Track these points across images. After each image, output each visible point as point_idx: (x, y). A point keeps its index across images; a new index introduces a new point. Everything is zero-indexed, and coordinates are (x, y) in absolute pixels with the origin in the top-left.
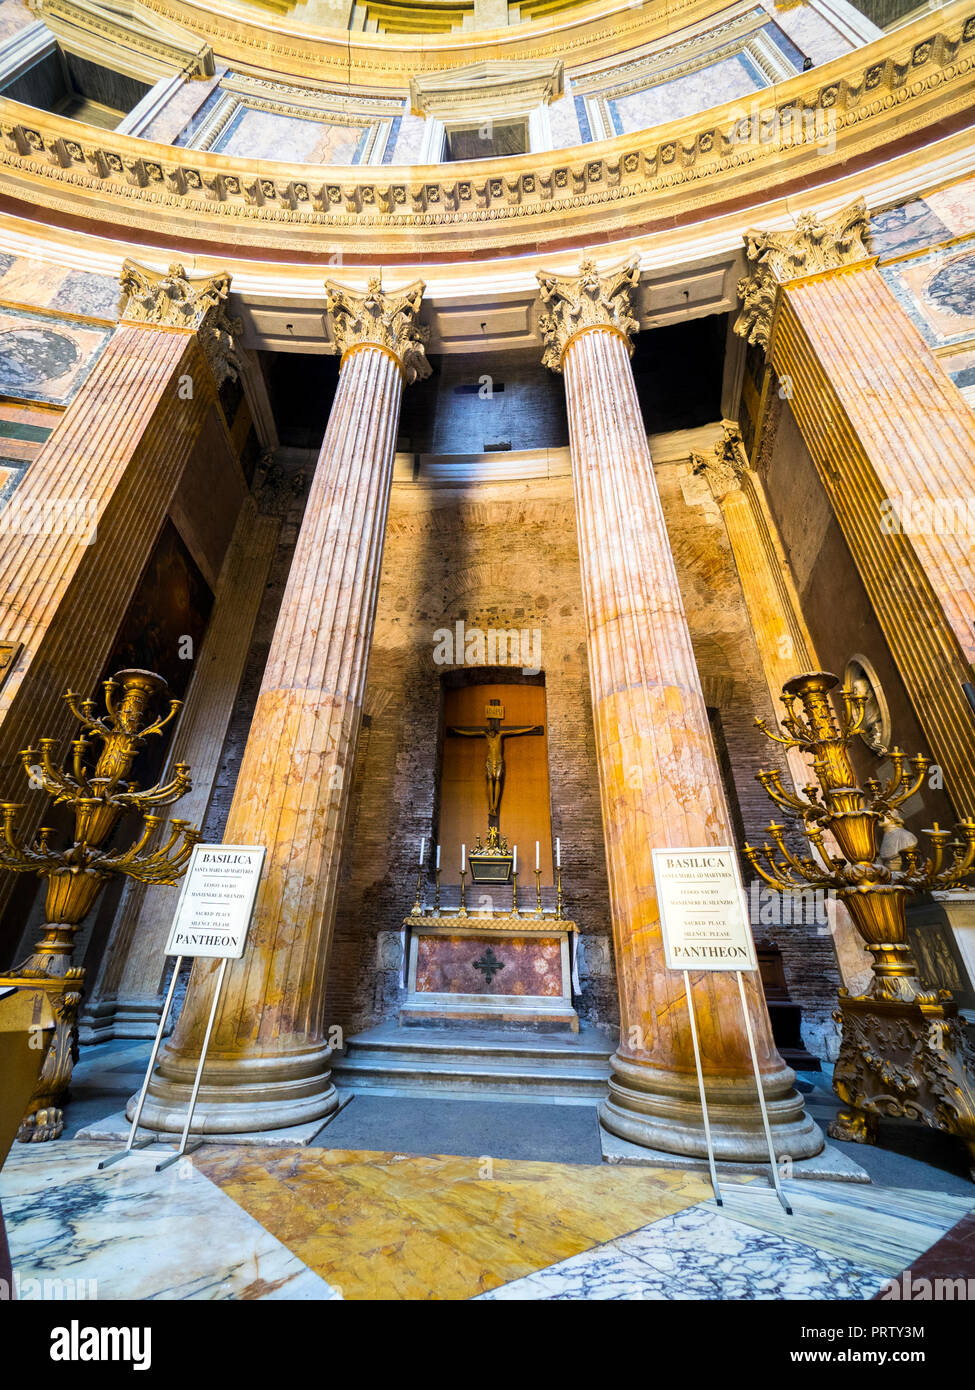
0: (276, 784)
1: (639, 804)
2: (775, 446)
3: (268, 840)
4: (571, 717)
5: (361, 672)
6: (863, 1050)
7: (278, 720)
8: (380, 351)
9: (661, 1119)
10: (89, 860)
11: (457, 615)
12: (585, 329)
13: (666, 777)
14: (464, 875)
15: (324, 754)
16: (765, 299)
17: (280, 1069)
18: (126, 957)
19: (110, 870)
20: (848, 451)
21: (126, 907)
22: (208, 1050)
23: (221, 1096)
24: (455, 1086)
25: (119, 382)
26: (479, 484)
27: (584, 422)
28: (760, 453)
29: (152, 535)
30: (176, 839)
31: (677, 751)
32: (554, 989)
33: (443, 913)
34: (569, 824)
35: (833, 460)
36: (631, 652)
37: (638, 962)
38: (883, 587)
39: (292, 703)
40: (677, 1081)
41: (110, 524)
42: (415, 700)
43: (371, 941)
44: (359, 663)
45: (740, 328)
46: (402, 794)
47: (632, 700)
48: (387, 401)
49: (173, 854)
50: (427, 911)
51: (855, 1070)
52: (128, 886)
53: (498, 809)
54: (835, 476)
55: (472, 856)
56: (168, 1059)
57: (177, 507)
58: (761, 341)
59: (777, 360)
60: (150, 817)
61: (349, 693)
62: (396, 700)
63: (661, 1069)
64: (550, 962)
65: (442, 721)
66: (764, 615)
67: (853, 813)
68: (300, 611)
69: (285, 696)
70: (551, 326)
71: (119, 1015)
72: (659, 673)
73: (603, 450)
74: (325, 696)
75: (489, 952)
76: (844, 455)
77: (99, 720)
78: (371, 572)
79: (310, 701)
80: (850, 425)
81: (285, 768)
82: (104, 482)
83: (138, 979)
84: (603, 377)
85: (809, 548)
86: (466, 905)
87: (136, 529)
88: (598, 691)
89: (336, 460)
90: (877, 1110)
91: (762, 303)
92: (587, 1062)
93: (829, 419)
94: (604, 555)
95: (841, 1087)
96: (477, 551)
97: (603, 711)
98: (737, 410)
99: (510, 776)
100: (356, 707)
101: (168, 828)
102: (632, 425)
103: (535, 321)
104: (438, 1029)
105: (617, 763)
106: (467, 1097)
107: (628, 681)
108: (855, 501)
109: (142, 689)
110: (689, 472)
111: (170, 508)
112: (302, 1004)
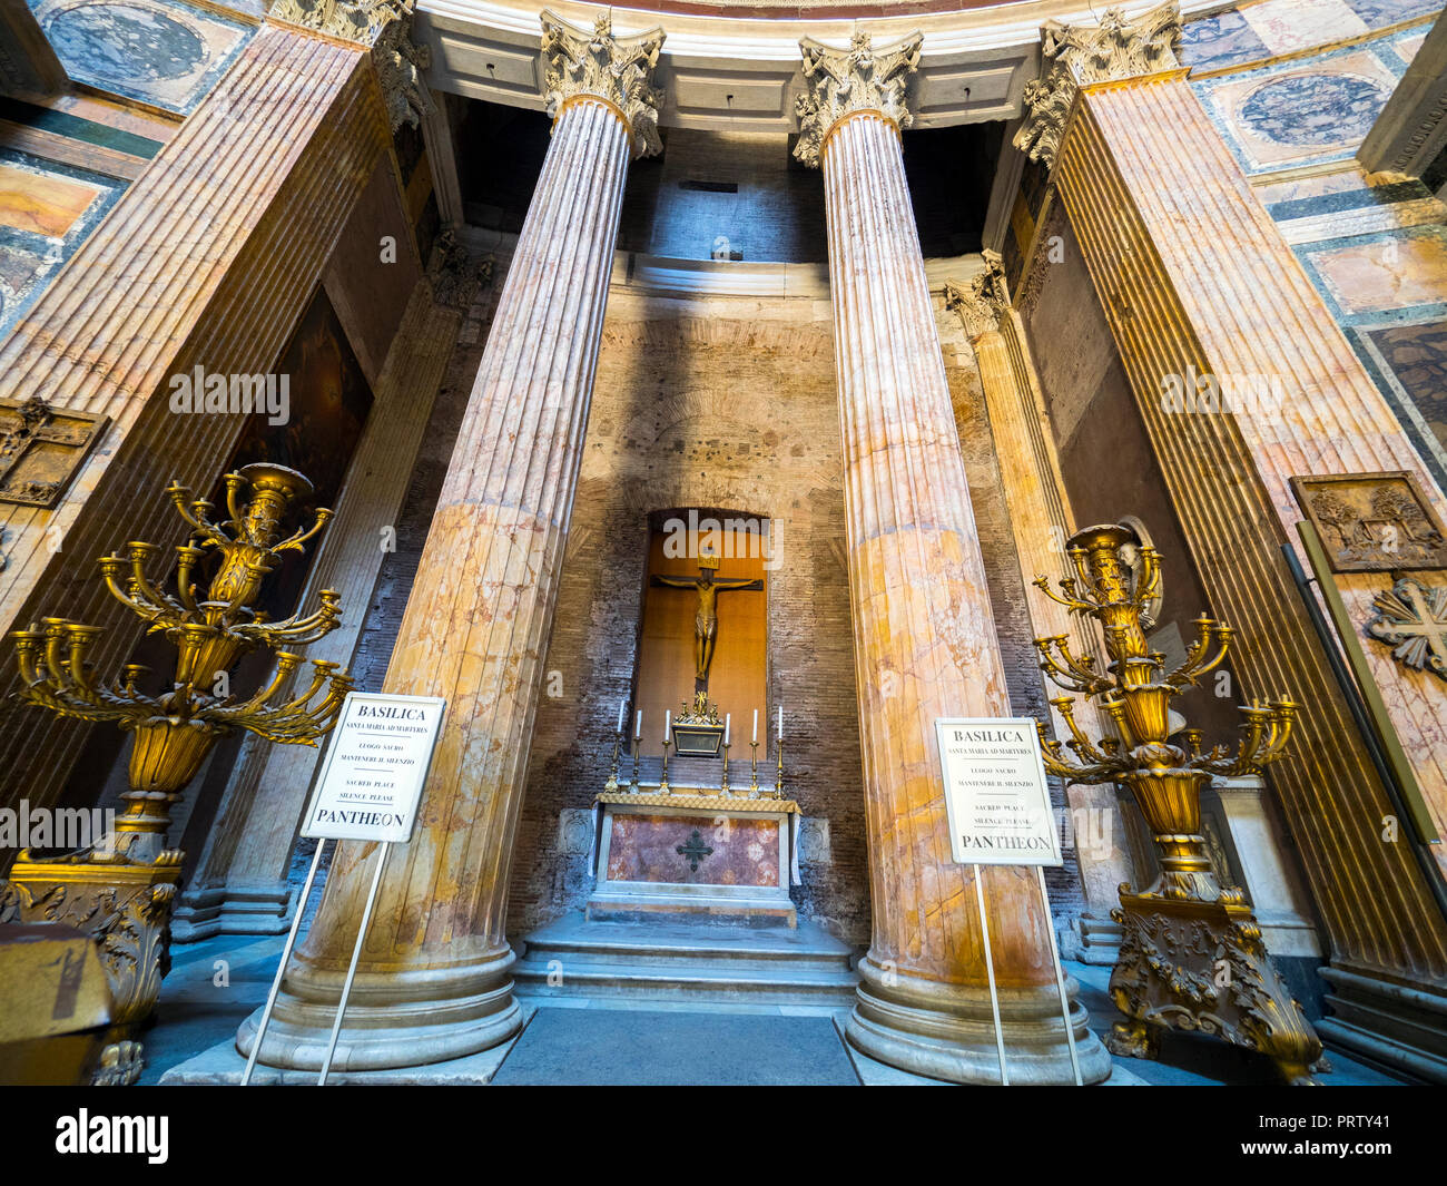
0: (457, 622)
1: (909, 666)
2: (1046, 282)
3: (445, 692)
4: (798, 572)
5: (569, 492)
6: (1149, 954)
7: (462, 542)
8: (606, 107)
9: (932, 1040)
10: (195, 708)
11: (671, 446)
12: (855, 113)
13: (942, 636)
14: (667, 745)
15: (520, 588)
16: (1059, 106)
17: (453, 983)
18: (239, 834)
19: (226, 723)
20: (1147, 282)
21: (242, 773)
22: (359, 960)
23: (373, 1020)
24: (662, 994)
25: (263, 96)
26: (704, 296)
27: (850, 219)
28: (1026, 289)
29: (298, 304)
30: (319, 686)
31: (954, 606)
32: (769, 878)
33: (642, 789)
34: (791, 692)
35: (1125, 293)
36: (902, 489)
37: (903, 851)
38: (1174, 439)
39: (481, 521)
40: (952, 994)
41: (242, 276)
42: (616, 540)
43: (552, 820)
44: (566, 480)
45: (1021, 140)
46: (597, 649)
47: (903, 545)
48: (611, 169)
49: (315, 704)
50: (620, 786)
51: (1137, 976)
52: (246, 746)
53: (707, 672)
54: (1126, 312)
55: (677, 724)
56: (300, 972)
57: (332, 274)
58: (1045, 157)
59: (1062, 179)
60: (285, 654)
61: (553, 516)
62: (595, 540)
63: (931, 980)
64: (766, 848)
65: (648, 568)
66: (1016, 470)
67: (1148, 686)
68: (495, 409)
69: (472, 513)
70: (811, 108)
71: (227, 905)
72: (935, 515)
73: (873, 253)
74: (523, 517)
75: (696, 835)
76: (1140, 287)
77: (216, 527)
78: (585, 372)
79: (504, 521)
80: (1155, 251)
81: (470, 602)
82: (237, 221)
83: (256, 861)
84: (874, 170)
85: (1078, 397)
86: (668, 780)
87: (277, 291)
88: (859, 532)
89: (546, 230)
90: (1164, 1022)
91: (1055, 109)
92: (814, 964)
93: (1127, 246)
94: (872, 374)
95: (1120, 995)
96: (699, 373)
97: (865, 556)
98: (1002, 240)
99: (723, 635)
100: (561, 535)
101: (307, 670)
102: (906, 229)
103: (791, 101)
104: (632, 924)
105: (882, 617)
106: (676, 1008)
107: (898, 522)
108: (1149, 340)
109: (279, 491)
110: (941, 307)
111: (324, 274)
112: (482, 901)
